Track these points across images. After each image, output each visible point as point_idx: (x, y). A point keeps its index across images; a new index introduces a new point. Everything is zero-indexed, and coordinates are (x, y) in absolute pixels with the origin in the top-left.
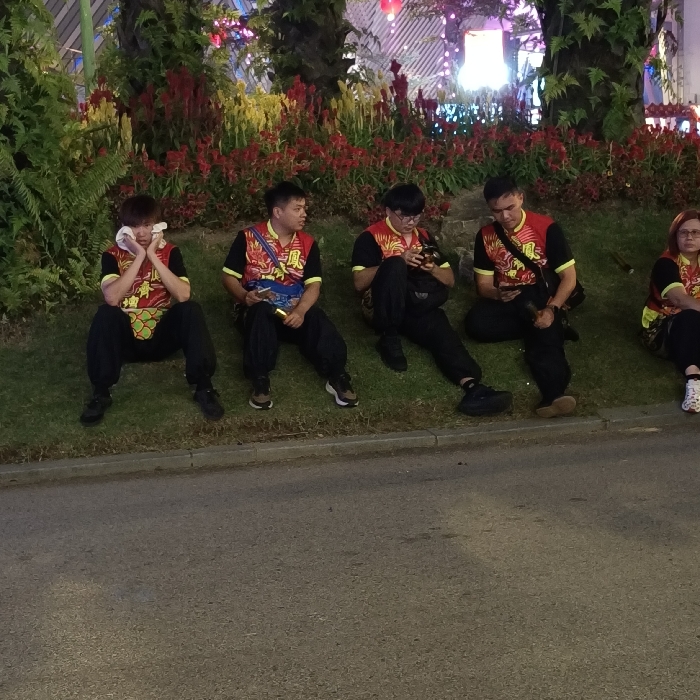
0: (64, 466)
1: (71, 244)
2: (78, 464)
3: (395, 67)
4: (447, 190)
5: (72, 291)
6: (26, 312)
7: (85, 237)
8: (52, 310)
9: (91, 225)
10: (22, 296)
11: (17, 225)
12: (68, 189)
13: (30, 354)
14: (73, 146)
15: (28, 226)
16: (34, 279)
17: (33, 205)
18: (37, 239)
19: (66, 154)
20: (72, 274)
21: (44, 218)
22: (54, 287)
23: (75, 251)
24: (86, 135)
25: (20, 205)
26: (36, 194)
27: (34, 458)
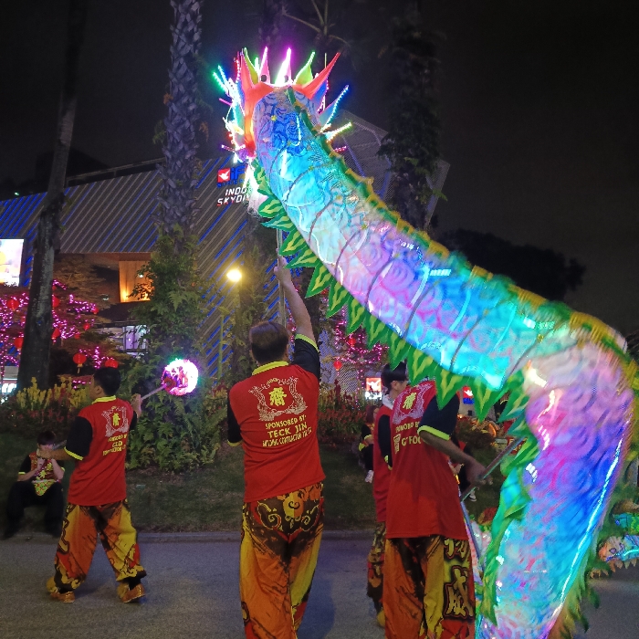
0: (190, 535)
1: (202, 444)
2: (196, 534)
3: (336, 382)
4: (355, 431)
5: (201, 464)
6: (182, 470)
7: (209, 441)
8: (192, 470)
9: (211, 436)
10: (181, 464)
11: (183, 434)
12: (204, 421)
13: (181, 488)
14: (208, 405)
15: (187, 436)
16: (186, 457)
17: (190, 427)
18: (190, 440)
19: (205, 407)
20: (202, 455)
21: (194, 432)
22: (194, 461)
23: (204, 446)
24: (214, 401)
25: (185, 426)
26: (192, 423)
27: (178, 531)
